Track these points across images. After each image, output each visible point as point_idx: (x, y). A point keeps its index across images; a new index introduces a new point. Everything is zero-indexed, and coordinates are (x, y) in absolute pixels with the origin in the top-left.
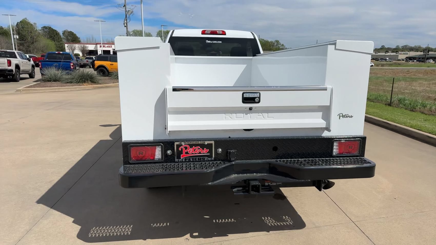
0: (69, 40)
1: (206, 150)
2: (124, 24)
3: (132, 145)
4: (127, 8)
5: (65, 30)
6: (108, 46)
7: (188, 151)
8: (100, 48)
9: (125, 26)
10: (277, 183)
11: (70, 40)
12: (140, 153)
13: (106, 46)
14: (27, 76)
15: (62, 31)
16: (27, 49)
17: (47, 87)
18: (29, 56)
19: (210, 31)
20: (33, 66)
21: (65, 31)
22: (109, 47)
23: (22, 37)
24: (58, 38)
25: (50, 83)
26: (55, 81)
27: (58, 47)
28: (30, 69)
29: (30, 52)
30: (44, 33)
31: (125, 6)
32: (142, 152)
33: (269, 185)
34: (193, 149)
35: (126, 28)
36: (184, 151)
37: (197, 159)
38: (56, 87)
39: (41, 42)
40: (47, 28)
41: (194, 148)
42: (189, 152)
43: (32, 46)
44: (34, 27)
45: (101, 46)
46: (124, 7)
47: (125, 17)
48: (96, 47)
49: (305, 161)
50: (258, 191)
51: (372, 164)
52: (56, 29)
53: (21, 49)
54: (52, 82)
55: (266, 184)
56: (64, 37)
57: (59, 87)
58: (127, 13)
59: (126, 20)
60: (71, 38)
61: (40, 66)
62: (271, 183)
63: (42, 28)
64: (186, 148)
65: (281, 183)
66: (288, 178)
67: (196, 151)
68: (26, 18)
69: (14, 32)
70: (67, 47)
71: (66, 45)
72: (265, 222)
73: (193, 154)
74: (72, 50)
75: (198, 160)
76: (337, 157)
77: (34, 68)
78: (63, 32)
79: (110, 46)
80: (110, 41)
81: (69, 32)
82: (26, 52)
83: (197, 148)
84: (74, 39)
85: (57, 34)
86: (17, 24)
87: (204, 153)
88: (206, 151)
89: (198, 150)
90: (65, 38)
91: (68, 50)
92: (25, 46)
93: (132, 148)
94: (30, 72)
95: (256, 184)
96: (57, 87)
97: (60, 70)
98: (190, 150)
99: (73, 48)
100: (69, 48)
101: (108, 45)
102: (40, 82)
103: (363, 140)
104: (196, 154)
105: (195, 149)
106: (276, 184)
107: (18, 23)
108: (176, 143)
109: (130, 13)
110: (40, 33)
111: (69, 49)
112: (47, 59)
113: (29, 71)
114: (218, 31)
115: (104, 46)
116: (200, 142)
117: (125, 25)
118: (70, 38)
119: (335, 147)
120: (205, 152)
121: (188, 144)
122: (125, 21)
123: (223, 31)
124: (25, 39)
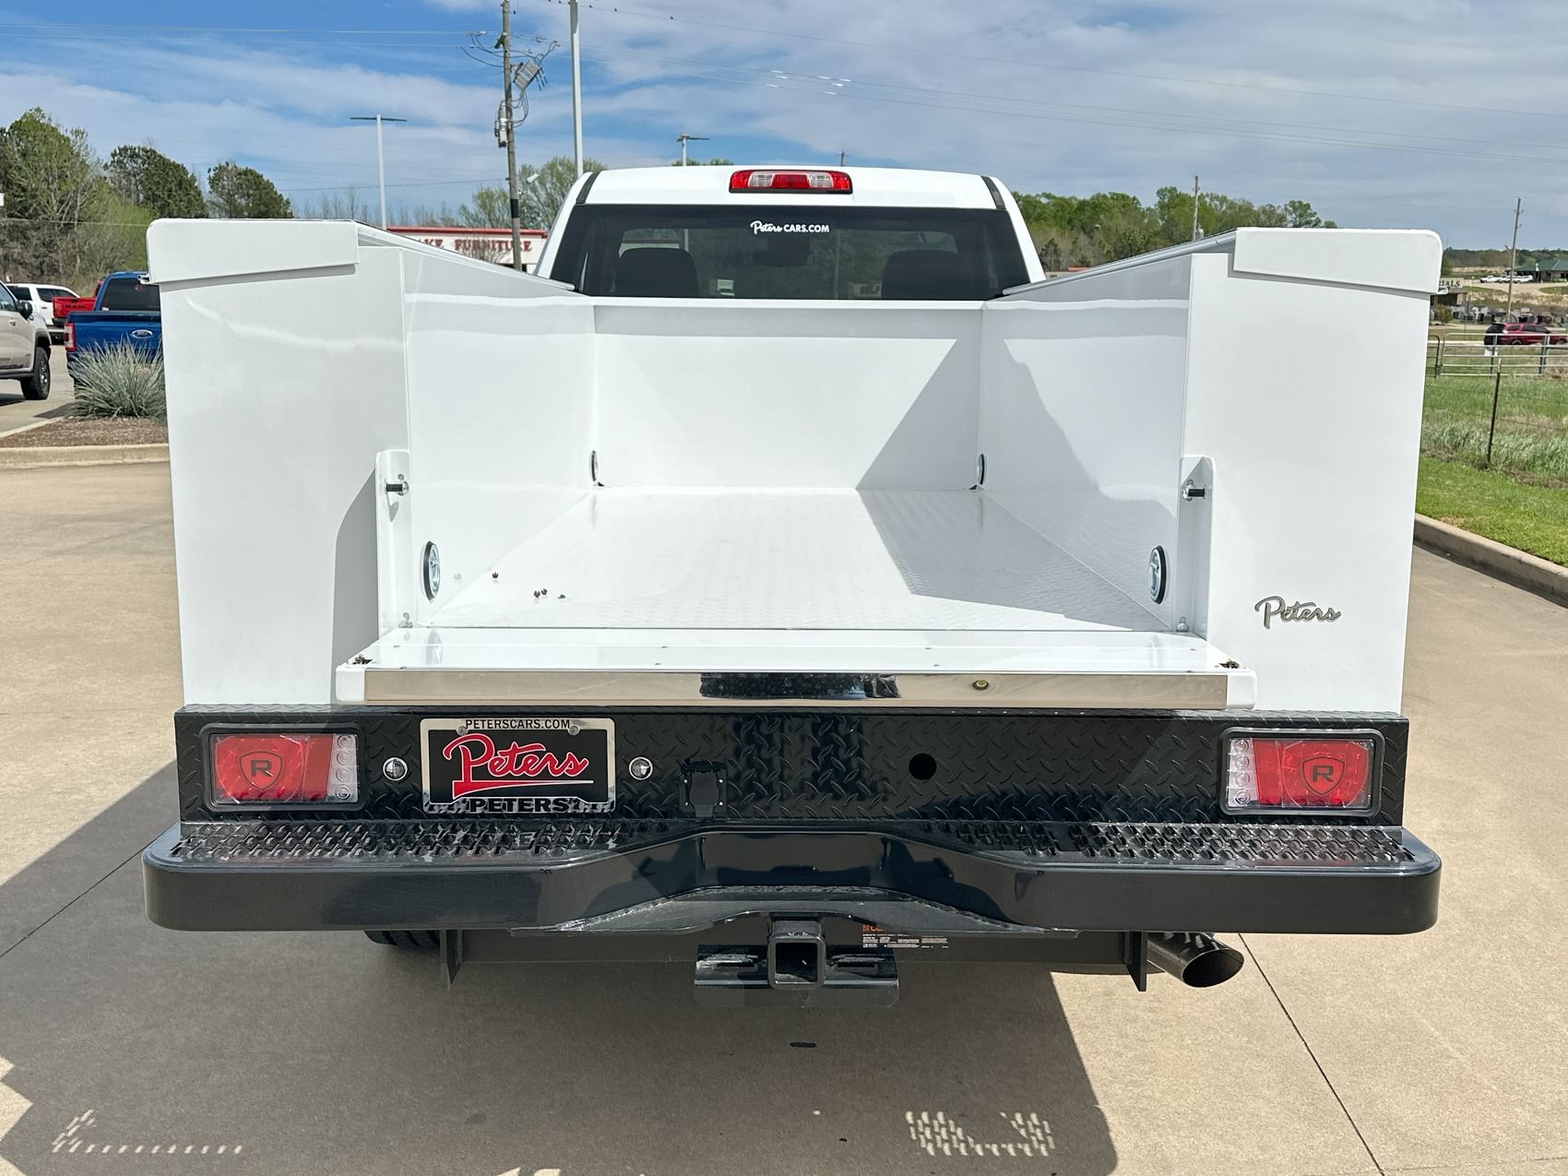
1: (575, 763)
2: (497, 133)
3: (220, 725)
4: (512, 54)
5: (223, 164)
7: (489, 761)
9: (502, 145)
10: (924, 941)
12: (258, 765)
14: (14, 388)
15: (209, 170)
16: (40, 260)
17: (87, 441)
18: (39, 290)
19: (774, 175)
20: (42, 342)
21: (221, 170)
23: (20, 201)
24: (189, 202)
25: (108, 422)
26: (131, 414)
28: (29, 355)
29: (57, 271)
30: (124, 182)
31: (502, 41)
32: (267, 762)
33: (881, 946)
34: (512, 754)
35: (505, 150)
36: (468, 763)
37: (534, 802)
38: (126, 441)
39: (108, 224)
40: (138, 156)
41: (515, 750)
42: (493, 768)
43: (63, 243)
44: (76, 149)
46: (497, 47)
47: (504, 98)
49: (1070, 834)
50: (809, 972)
51: (1420, 859)
53: (15, 256)
54: (115, 419)
55: (869, 941)
56: (215, 200)
57: (141, 446)
58: (513, 76)
59: (509, 110)
61: (70, 344)
62: (894, 939)
63: (114, 155)
64: (476, 749)
65: (944, 941)
66: (970, 917)
67: (526, 767)
68: (38, 110)
72: (910, 1133)
73: (509, 777)
75: (538, 809)
76: (1253, 819)
77: (48, 352)
78: (212, 173)
80: (435, 217)
81: (240, 174)
82: (38, 273)
83: (527, 749)
85: (184, 185)
87: (564, 777)
88: (577, 768)
89: (535, 759)
90: (221, 200)
92: (35, 242)
93: (220, 741)
94: (26, 369)
95: (798, 937)
96: (132, 442)
97: (155, 361)
98: (499, 761)
102: (60, 419)
103: (1392, 736)
104: (524, 777)
105: (520, 757)
106: (920, 944)
108: (427, 725)
109: (528, 75)
110: (105, 178)
112: (104, 309)
113: (21, 367)
114: (814, 174)
116: (543, 724)
117: (503, 137)
118: (243, 202)
119: (1233, 769)
120: (571, 770)
121: (486, 728)
122: (499, 117)
123: (836, 175)
124: (35, 209)
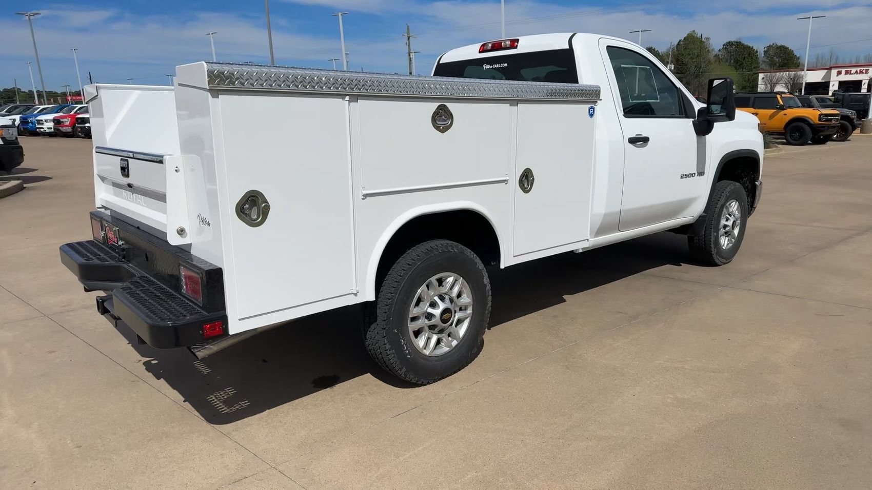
0: (775, 64)
6: (859, 72)
8: (837, 76)
11: (778, 65)
13: (854, 70)
22: (861, 72)
27: (745, 81)
45: (839, 73)
48: (828, 75)
52: (751, 45)
60: (779, 61)
69: (669, 59)
70: (763, 78)
71: (761, 76)
74: (771, 84)
79: (864, 71)
84: (786, 61)
86: (678, 44)
91: (763, 86)
99: (774, 80)
100: (767, 81)
101: (858, 69)
107: (680, 41)
111: (766, 84)
115: (847, 73)
